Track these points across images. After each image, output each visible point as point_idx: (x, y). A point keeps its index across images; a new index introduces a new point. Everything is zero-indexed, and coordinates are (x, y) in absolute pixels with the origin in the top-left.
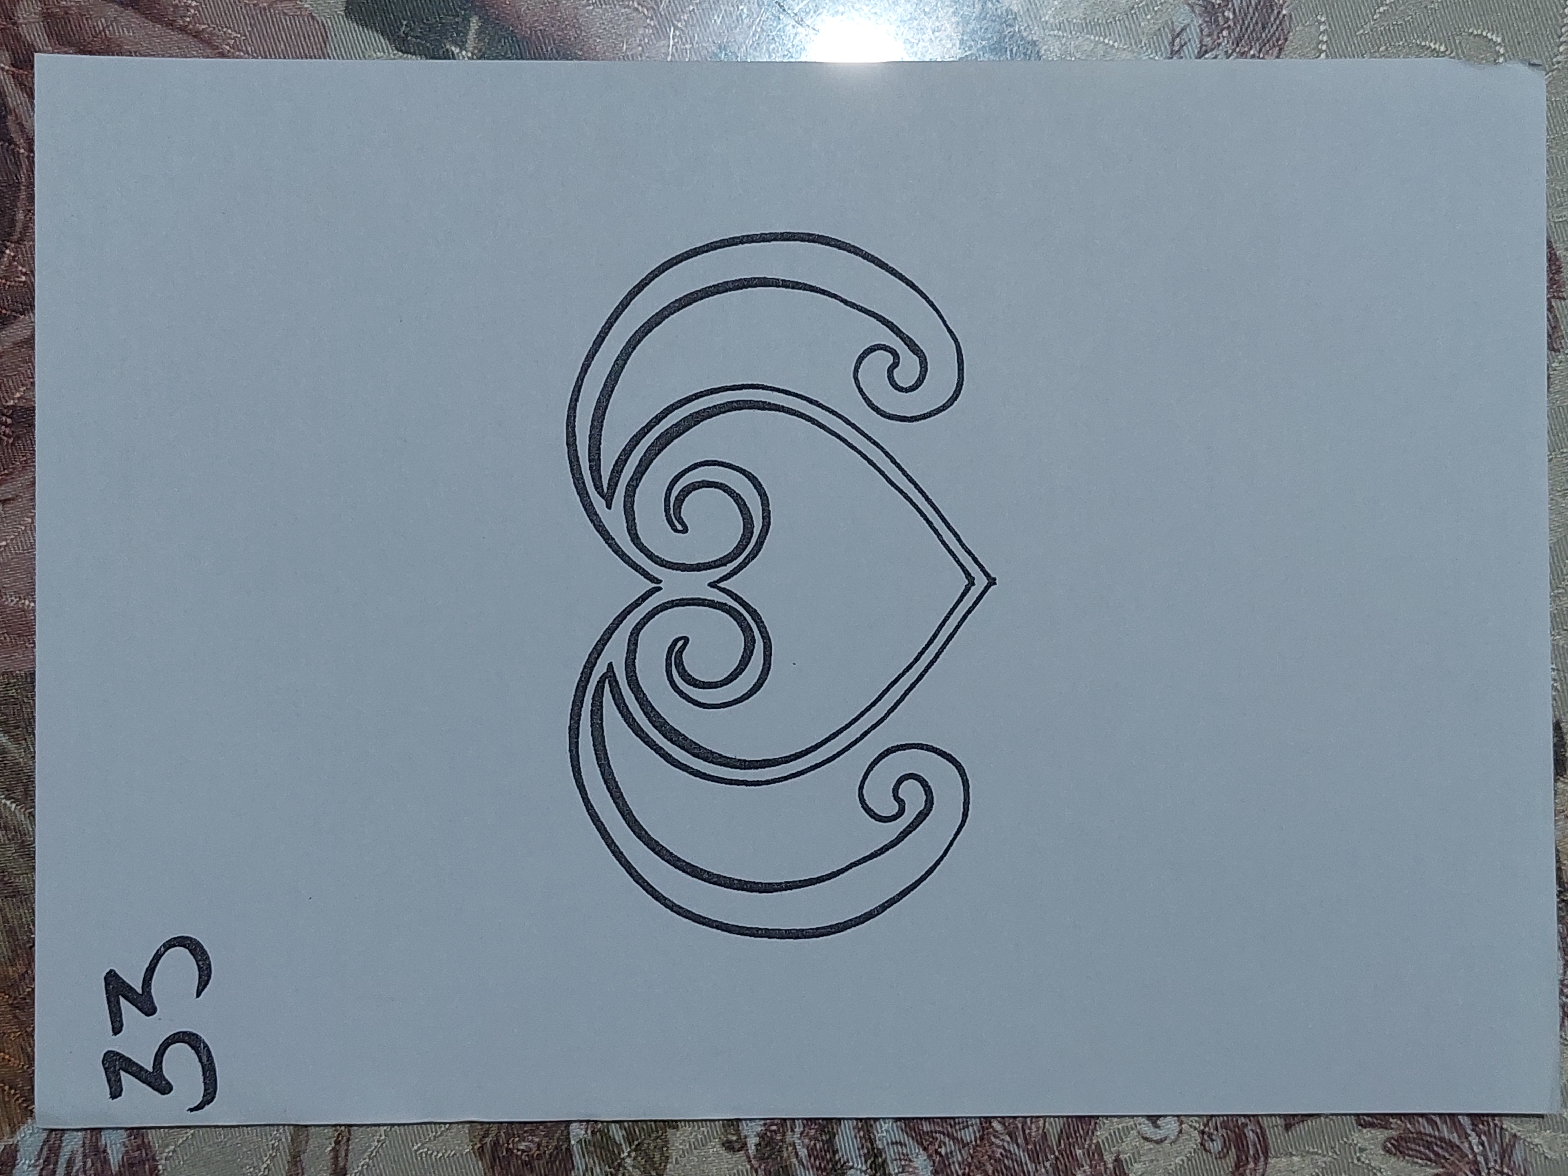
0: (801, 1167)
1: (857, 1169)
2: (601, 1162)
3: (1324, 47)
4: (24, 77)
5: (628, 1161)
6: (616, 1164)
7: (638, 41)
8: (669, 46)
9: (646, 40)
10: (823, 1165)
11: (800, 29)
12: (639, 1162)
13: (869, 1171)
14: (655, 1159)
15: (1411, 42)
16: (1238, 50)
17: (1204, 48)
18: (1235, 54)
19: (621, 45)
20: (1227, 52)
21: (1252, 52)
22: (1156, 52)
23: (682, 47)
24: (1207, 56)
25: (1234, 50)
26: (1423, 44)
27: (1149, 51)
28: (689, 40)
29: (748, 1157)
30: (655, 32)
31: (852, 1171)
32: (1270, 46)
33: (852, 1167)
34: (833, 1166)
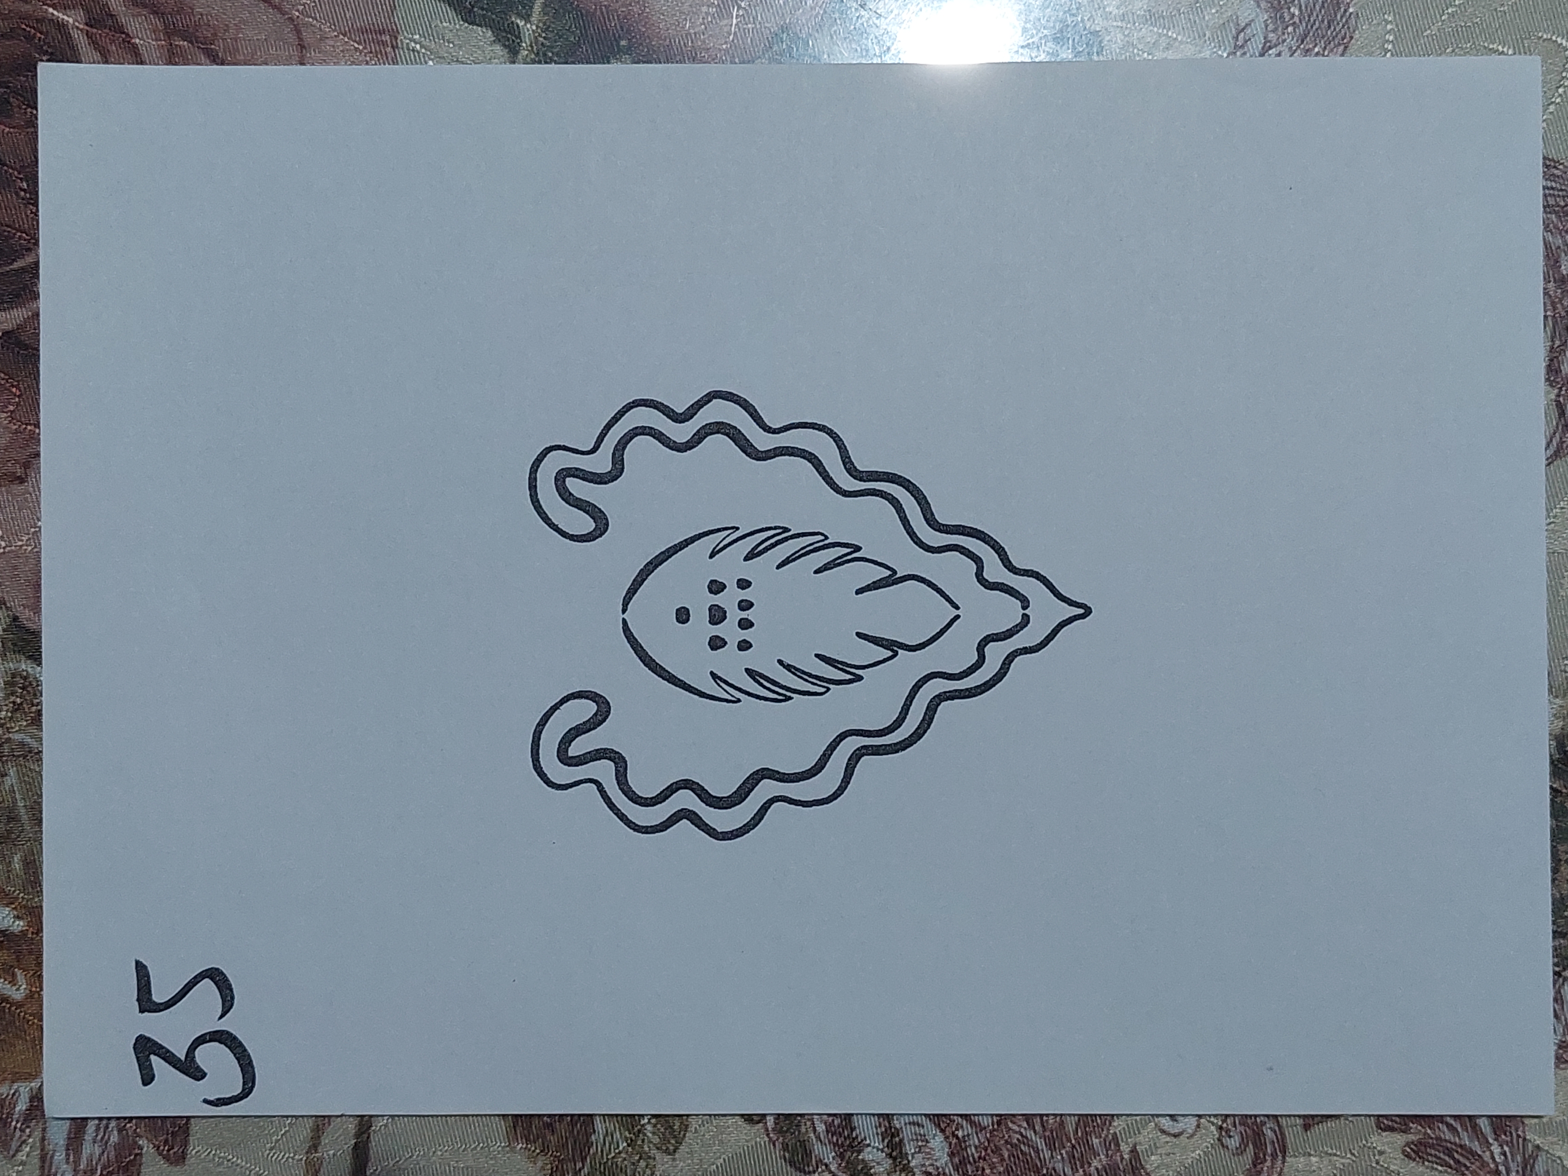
0: (819, 1142)
1: (874, 1147)
2: (622, 1128)
3: (1390, 47)
4: (98, 36)
5: (649, 1127)
6: (636, 1129)
7: (701, 20)
8: (731, 25)
9: (710, 19)
10: (840, 1142)
11: (863, 13)
12: (659, 1129)
13: (886, 1149)
14: (675, 1127)
15: (1479, 45)
16: (1302, 46)
17: (1268, 44)
18: (1299, 51)
19: (684, 22)
20: (1291, 47)
21: (1316, 50)
22: (1220, 47)
23: (745, 26)
24: (1270, 52)
25: (1298, 47)
26: (1491, 46)
27: (1213, 44)
28: (751, 19)
29: (767, 1130)
30: (718, 10)
31: (869, 1149)
32: (1335, 44)
33: (869, 1145)
34: (850, 1143)
